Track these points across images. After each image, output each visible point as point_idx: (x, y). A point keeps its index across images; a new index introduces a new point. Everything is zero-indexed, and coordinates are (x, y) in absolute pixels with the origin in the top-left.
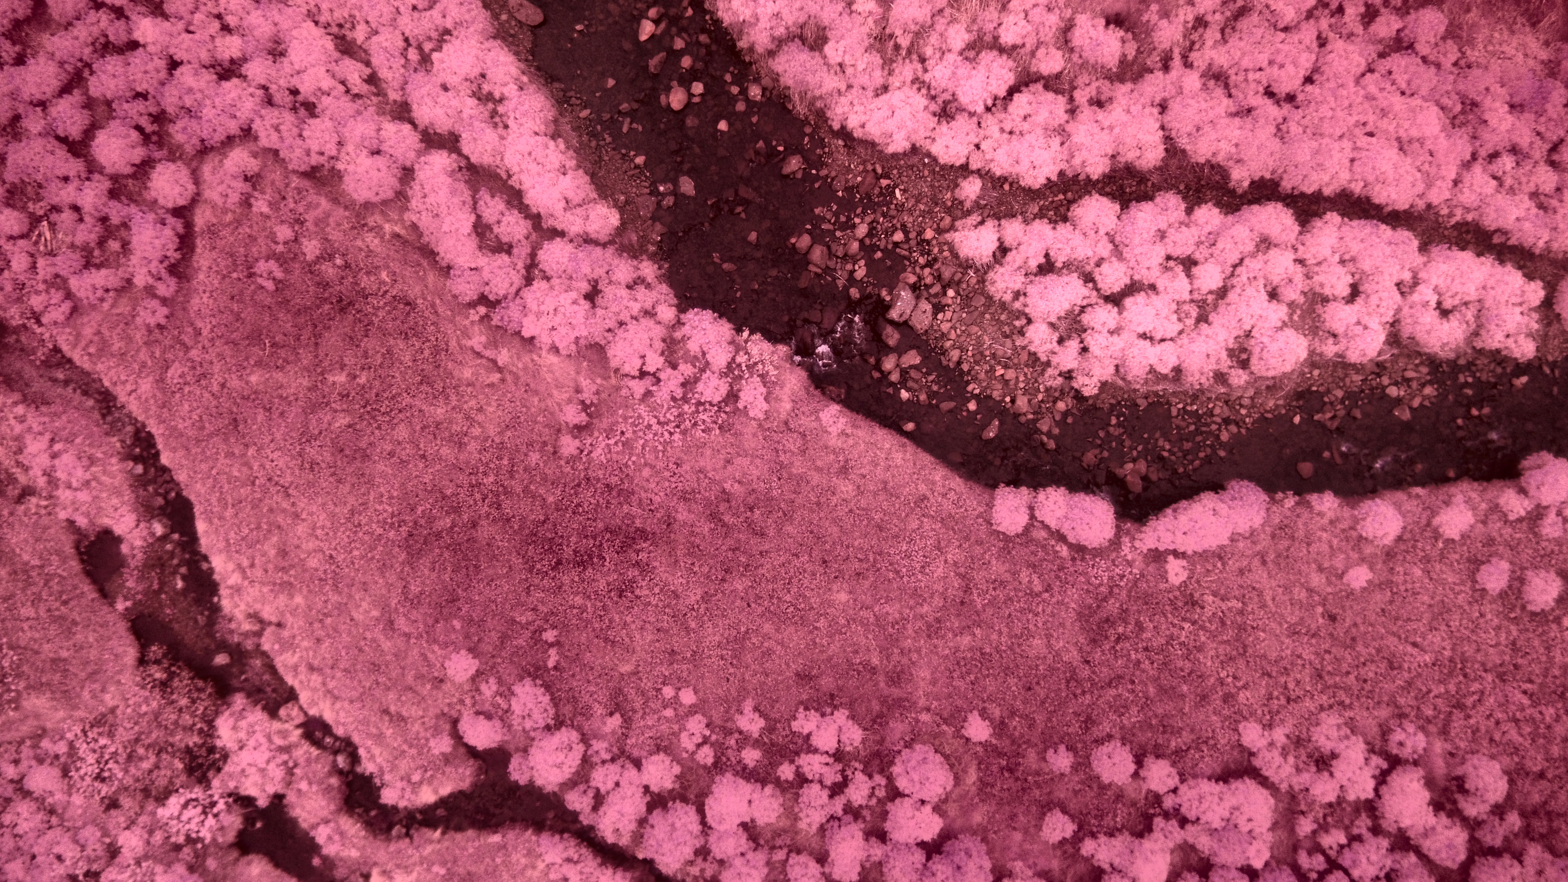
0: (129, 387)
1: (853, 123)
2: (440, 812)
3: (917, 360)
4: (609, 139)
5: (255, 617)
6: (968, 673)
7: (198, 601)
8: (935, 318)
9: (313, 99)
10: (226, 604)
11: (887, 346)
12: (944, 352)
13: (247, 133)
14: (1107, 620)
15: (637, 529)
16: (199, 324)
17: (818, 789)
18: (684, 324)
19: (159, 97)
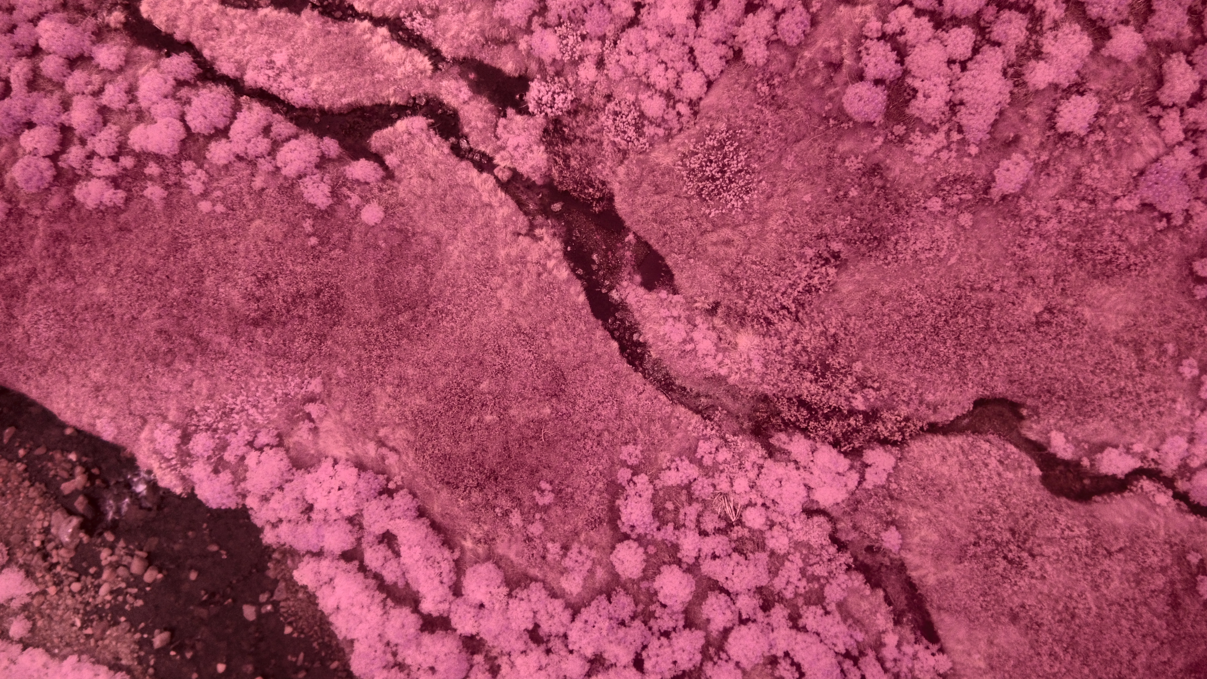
0: (644, 395)
2: (395, 116)
3: (64, 486)
4: (315, 645)
5: (537, 239)
7: (582, 246)
8: (50, 522)
9: (533, 646)
10: (558, 245)
11: (84, 495)
12: (43, 495)
13: (575, 610)
15: (261, 326)
16: (599, 450)
17: (102, 152)
18: (238, 494)
19: (648, 633)
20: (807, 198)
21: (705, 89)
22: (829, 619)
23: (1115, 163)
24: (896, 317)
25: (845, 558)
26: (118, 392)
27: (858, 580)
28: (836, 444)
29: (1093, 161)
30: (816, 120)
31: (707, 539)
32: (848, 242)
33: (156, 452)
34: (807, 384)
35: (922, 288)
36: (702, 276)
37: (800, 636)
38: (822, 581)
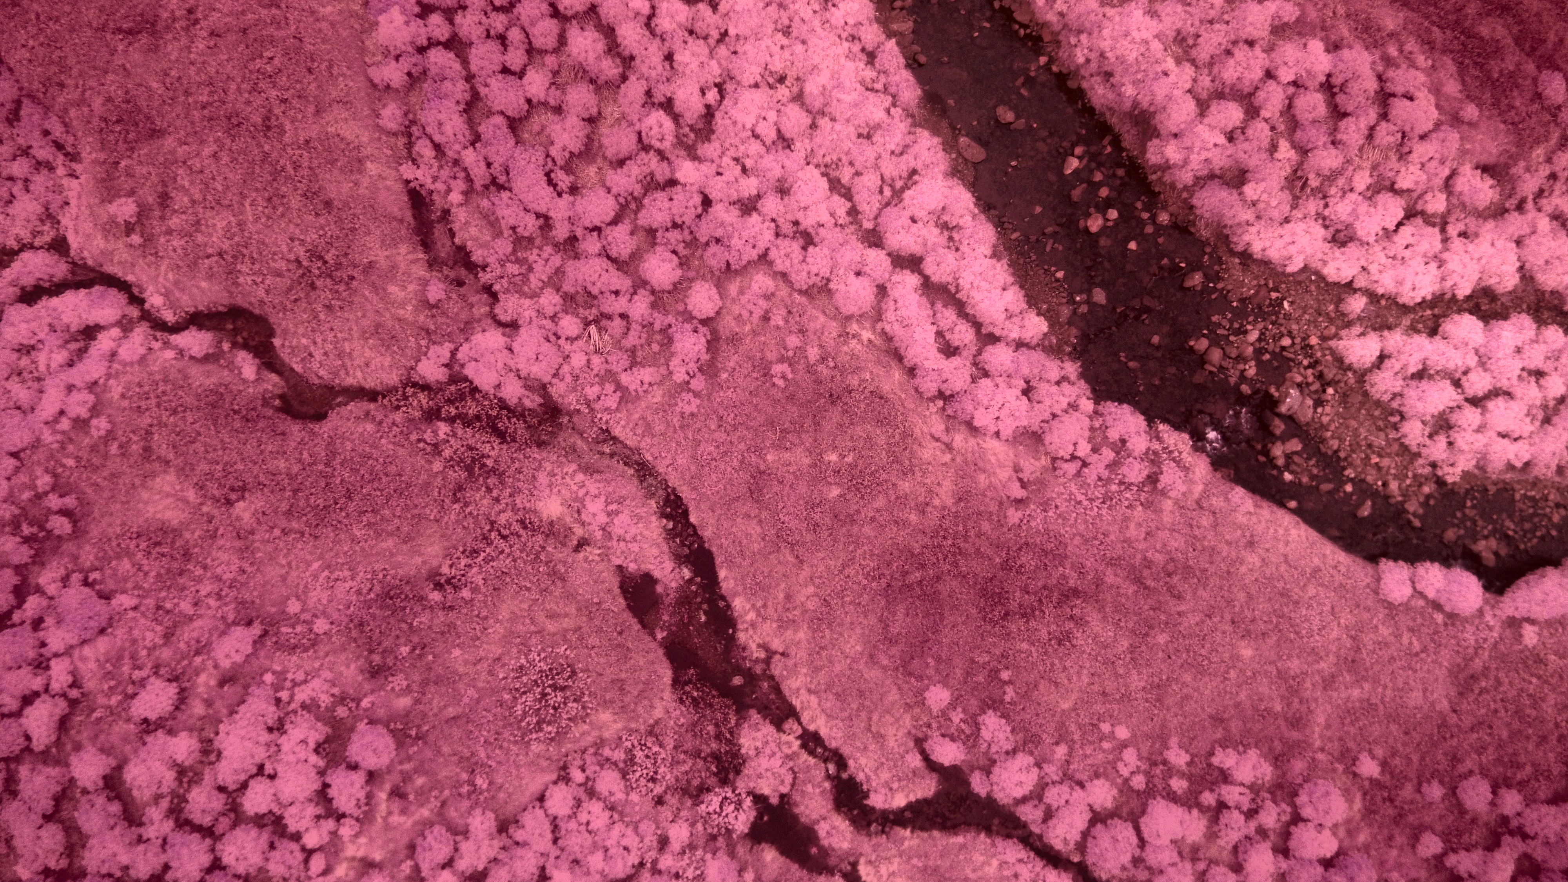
0: (668, 462)
1: (1257, 248)
2: (908, 814)
3: (1299, 447)
4: (1034, 258)
5: (764, 646)
6: (1357, 720)
8: (1315, 412)
9: (811, 230)
10: (742, 637)
11: (1272, 434)
12: (1323, 441)
13: (764, 257)
14: (1472, 677)
15: (1070, 588)
16: (721, 412)
17: (1236, 814)
18: (1102, 415)
19: (694, 228)
20: (456, 652)
21: (547, 794)
22: (512, 222)
23: (127, 644)
24: (386, 512)
25: (485, 277)
26: (1228, 537)
27: (477, 256)
28: (475, 390)
29: (149, 649)
30: (431, 738)
31: (621, 311)
32: (422, 598)
33: (1186, 469)
34: (492, 453)
35: (354, 540)
36: (587, 582)
37: (543, 209)
38: (513, 258)
